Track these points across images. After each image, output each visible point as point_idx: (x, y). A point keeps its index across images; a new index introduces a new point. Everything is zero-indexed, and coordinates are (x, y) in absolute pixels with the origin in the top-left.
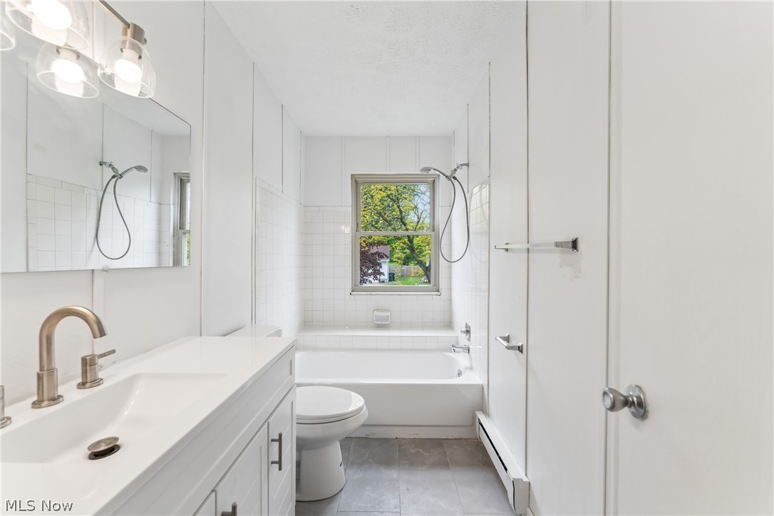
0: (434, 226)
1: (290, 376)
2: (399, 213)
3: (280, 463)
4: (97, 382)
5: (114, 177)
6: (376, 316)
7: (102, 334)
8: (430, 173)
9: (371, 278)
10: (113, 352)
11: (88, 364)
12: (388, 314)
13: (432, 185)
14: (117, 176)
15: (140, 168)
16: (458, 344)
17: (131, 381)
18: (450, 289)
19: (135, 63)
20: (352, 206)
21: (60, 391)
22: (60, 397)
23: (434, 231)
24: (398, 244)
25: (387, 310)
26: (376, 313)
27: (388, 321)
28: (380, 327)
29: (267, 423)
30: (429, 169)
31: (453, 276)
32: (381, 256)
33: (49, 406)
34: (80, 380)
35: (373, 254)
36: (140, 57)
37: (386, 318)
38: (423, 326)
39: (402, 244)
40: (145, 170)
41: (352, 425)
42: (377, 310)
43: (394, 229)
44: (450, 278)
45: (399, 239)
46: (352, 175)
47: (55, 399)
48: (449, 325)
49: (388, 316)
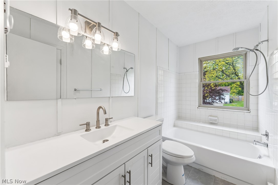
0: (246, 77)
1: (159, 136)
2: (234, 71)
3: (151, 164)
4: (108, 125)
5: (126, 71)
6: (210, 118)
7: (106, 113)
8: (239, 50)
9: (217, 101)
10: (112, 118)
11: (107, 120)
12: (217, 118)
13: (244, 56)
14: (127, 71)
15: (132, 68)
16: (261, 141)
17: (116, 126)
18: (258, 110)
19: (116, 42)
20: (199, 71)
21: (100, 126)
22: (100, 127)
23: (246, 79)
24: (234, 85)
25: (216, 117)
26: (210, 117)
27: (216, 121)
28: (212, 124)
29: (147, 149)
30: (238, 49)
31: (259, 103)
32: (223, 90)
33: (98, 129)
34: (105, 124)
35: (218, 90)
36: (118, 40)
37: (216, 120)
38: (244, 128)
39: (236, 86)
40: (133, 68)
41: (187, 161)
42: (211, 116)
43: (231, 79)
44: (258, 104)
45: (234, 83)
46: (199, 58)
47: (99, 127)
48: (257, 129)
49: (216, 119)
